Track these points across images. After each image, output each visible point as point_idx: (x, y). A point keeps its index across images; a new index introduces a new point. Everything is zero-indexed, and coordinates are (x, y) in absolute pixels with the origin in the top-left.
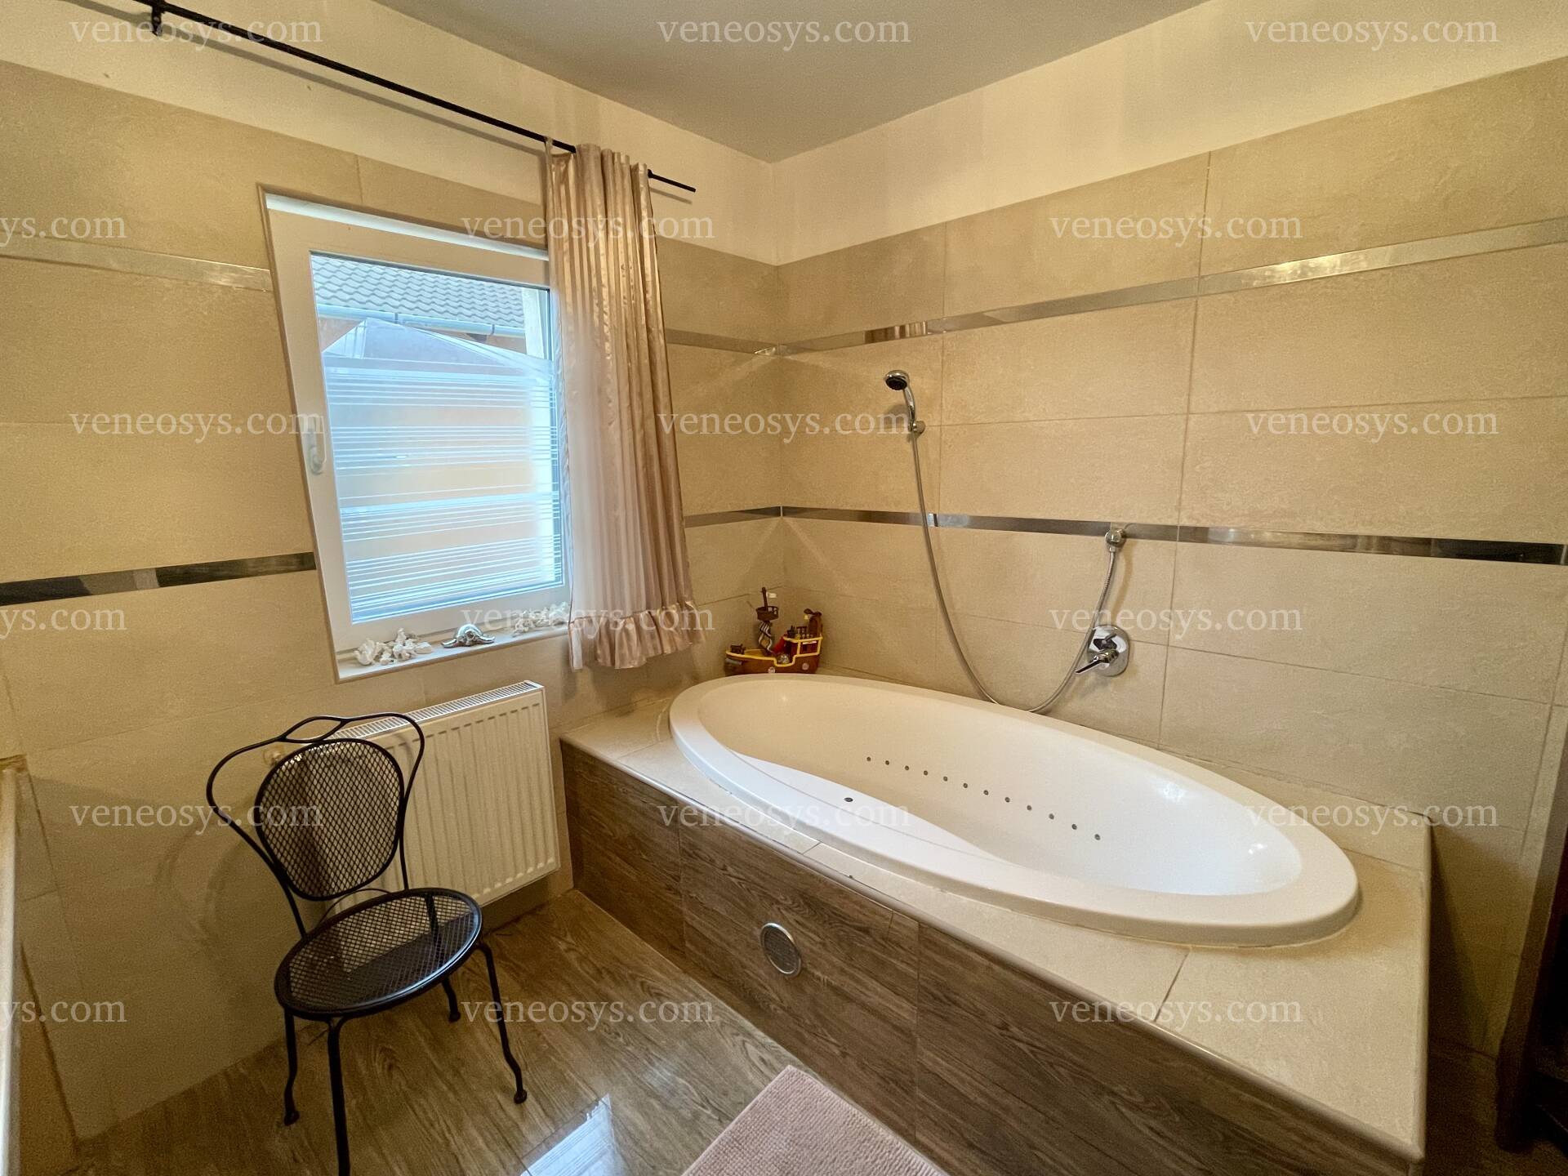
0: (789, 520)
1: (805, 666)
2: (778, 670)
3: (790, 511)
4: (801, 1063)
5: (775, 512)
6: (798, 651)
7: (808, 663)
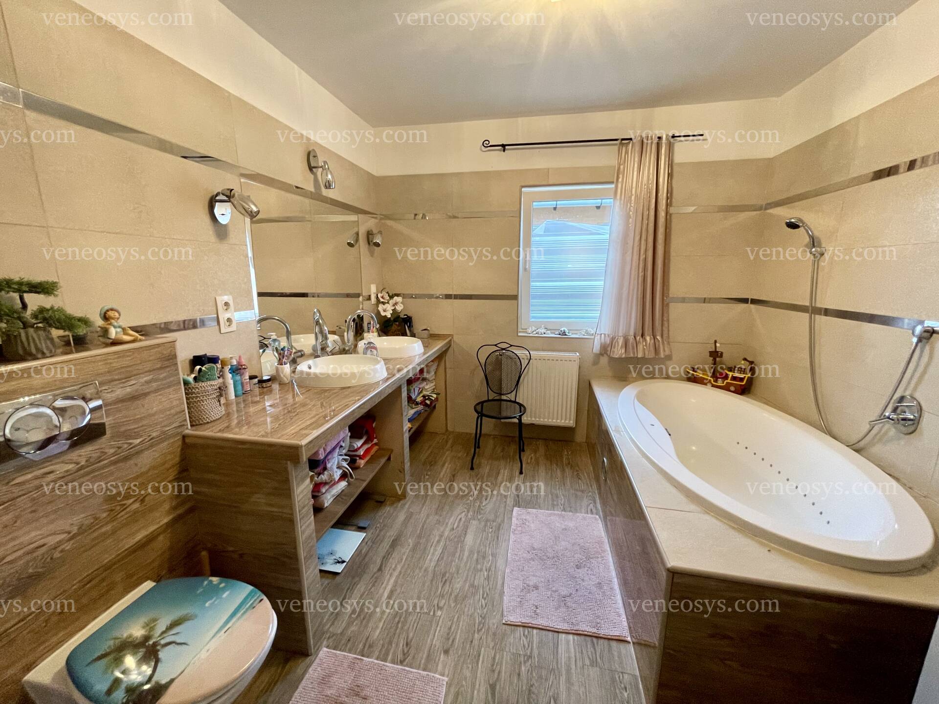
0: (753, 306)
1: (732, 388)
2: (713, 386)
3: (754, 302)
4: (602, 516)
5: (745, 301)
6: (729, 379)
7: (735, 387)
